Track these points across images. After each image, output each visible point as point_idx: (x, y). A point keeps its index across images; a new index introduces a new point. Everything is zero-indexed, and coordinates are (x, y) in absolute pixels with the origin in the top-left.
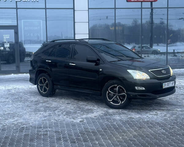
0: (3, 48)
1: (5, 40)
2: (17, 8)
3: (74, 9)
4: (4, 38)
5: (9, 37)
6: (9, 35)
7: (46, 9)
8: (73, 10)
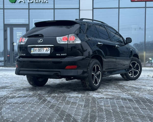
0: (16, 43)
1: (18, 37)
2: (29, 9)
3: (79, 8)
4: (17, 35)
5: (21, 34)
6: (21, 33)
7: (54, 9)
8: (79, 10)
